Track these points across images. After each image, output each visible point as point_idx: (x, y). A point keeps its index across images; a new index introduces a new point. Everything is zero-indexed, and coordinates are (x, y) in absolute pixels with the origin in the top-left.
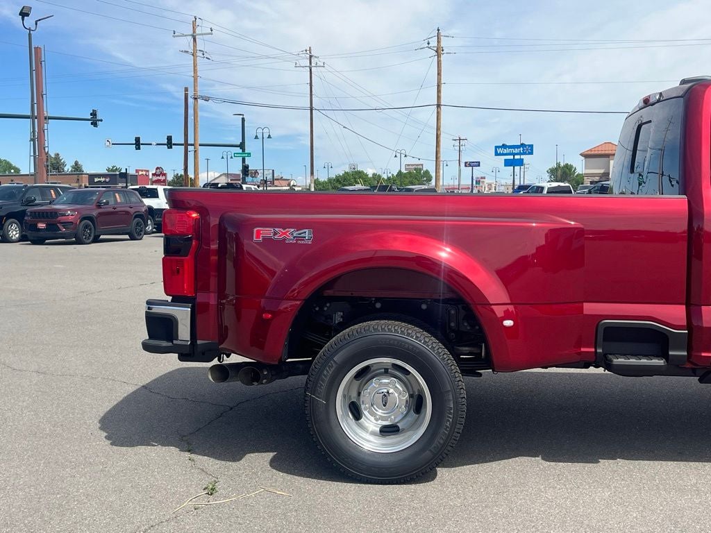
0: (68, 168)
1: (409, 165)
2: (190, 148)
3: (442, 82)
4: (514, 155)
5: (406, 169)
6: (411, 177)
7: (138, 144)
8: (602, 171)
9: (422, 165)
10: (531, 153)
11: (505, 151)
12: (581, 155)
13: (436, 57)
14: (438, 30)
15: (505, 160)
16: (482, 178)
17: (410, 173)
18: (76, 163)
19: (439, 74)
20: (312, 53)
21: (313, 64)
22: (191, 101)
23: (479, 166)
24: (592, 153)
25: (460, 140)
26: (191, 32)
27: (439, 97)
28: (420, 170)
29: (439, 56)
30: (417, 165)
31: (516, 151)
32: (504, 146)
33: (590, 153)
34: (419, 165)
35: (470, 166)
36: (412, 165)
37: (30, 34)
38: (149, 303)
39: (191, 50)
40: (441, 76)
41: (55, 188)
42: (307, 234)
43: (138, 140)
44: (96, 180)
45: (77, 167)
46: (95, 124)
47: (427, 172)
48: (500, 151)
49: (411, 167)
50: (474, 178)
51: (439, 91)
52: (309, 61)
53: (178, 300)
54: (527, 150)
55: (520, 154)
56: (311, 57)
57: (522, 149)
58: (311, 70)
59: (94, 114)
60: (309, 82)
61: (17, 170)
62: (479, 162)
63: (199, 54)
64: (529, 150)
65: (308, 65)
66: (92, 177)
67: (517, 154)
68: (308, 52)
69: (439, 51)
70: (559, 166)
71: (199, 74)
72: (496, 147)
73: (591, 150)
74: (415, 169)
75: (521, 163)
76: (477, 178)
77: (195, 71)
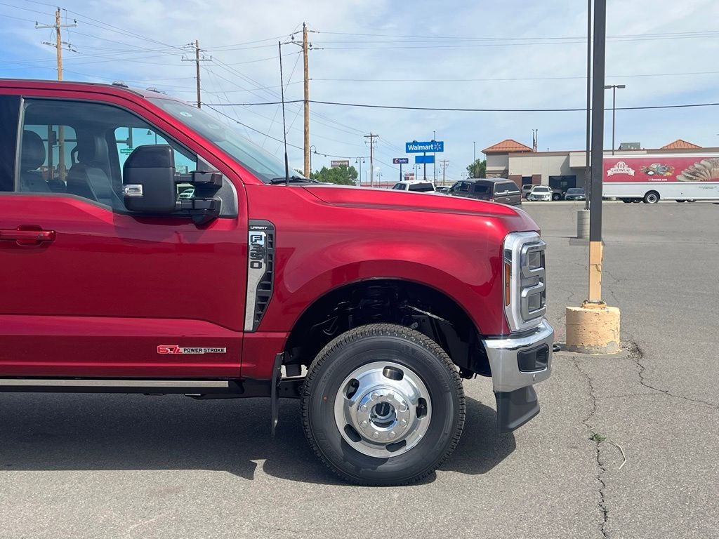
1: (334, 162)
3: (309, 78)
4: (425, 151)
5: (332, 166)
6: (335, 173)
8: (503, 168)
9: (348, 161)
10: (442, 150)
11: (417, 148)
12: (483, 152)
13: (303, 53)
14: (304, 25)
15: (416, 157)
16: (411, 175)
17: (334, 170)
19: (306, 70)
20: (199, 45)
21: (200, 58)
23: (407, 162)
24: (494, 150)
25: (371, 136)
26: (54, 23)
27: (306, 93)
28: (345, 166)
29: (305, 51)
30: (343, 162)
31: (427, 148)
32: (415, 143)
33: (491, 150)
34: (345, 161)
35: (398, 163)
36: (338, 162)
39: (54, 42)
40: (307, 71)
47: (352, 168)
48: (411, 148)
49: (336, 163)
50: (403, 174)
51: (306, 87)
52: (196, 55)
54: (438, 147)
55: (430, 151)
56: (198, 50)
57: (432, 146)
58: (198, 64)
60: (196, 76)
62: (407, 159)
63: (63, 46)
64: (439, 146)
65: (195, 58)
67: (428, 151)
68: (194, 45)
69: (305, 47)
70: (478, 163)
72: (407, 144)
73: (492, 148)
74: (340, 166)
75: (432, 160)
76: (406, 175)
77: (59, 63)
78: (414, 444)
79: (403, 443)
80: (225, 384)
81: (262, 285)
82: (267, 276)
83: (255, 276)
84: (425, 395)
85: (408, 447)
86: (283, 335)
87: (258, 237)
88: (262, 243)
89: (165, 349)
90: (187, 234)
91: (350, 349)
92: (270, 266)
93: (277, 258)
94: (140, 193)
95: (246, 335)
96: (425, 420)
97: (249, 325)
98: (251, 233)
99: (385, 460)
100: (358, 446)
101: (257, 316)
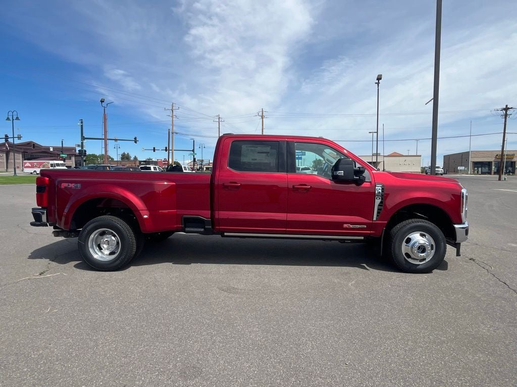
0: (132, 159)
2: (170, 151)
7: (154, 150)
18: (135, 157)
21: (220, 121)
22: (170, 133)
26: (171, 109)
31: (299, 154)
37: (104, 109)
38: (32, 209)
39: (171, 115)
41: (109, 166)
42: (79, 185)
43: (154, 148)
44: (142, 163)
45: (135, 158)
46: (136, 142)
53: (43, 208)
56: (219, 118)
57: (301, 153)
58: (219, 123)
59: (135, 138)
61: (112, 159)
63: (174, 117)
65: (218, 121)
66: (140, 162)
68: (218, 116)
69: (262, 117)
71: (174, 124)
77: (173, 123)
78: (429, 259)
79: (425, 259)
80: (362, 238)
81: (379, 205)
82: (381, 202)
83: (378, 201)
84: (433, 243)
85: (427, 261)
86: (386, 222)
87: (379, 189)
88: (380, 191)
89: (345, 226)
90: (352, 188)
91: (408, 227)
92: (382, 199)
93: (384, 196)
94: (343, 174)
95: (373, 222)
96: (433, 251)
97: (375, 219)
98: (376, 188)
99: (419, 265)
100: (410, 260)
101: (378, 216)
